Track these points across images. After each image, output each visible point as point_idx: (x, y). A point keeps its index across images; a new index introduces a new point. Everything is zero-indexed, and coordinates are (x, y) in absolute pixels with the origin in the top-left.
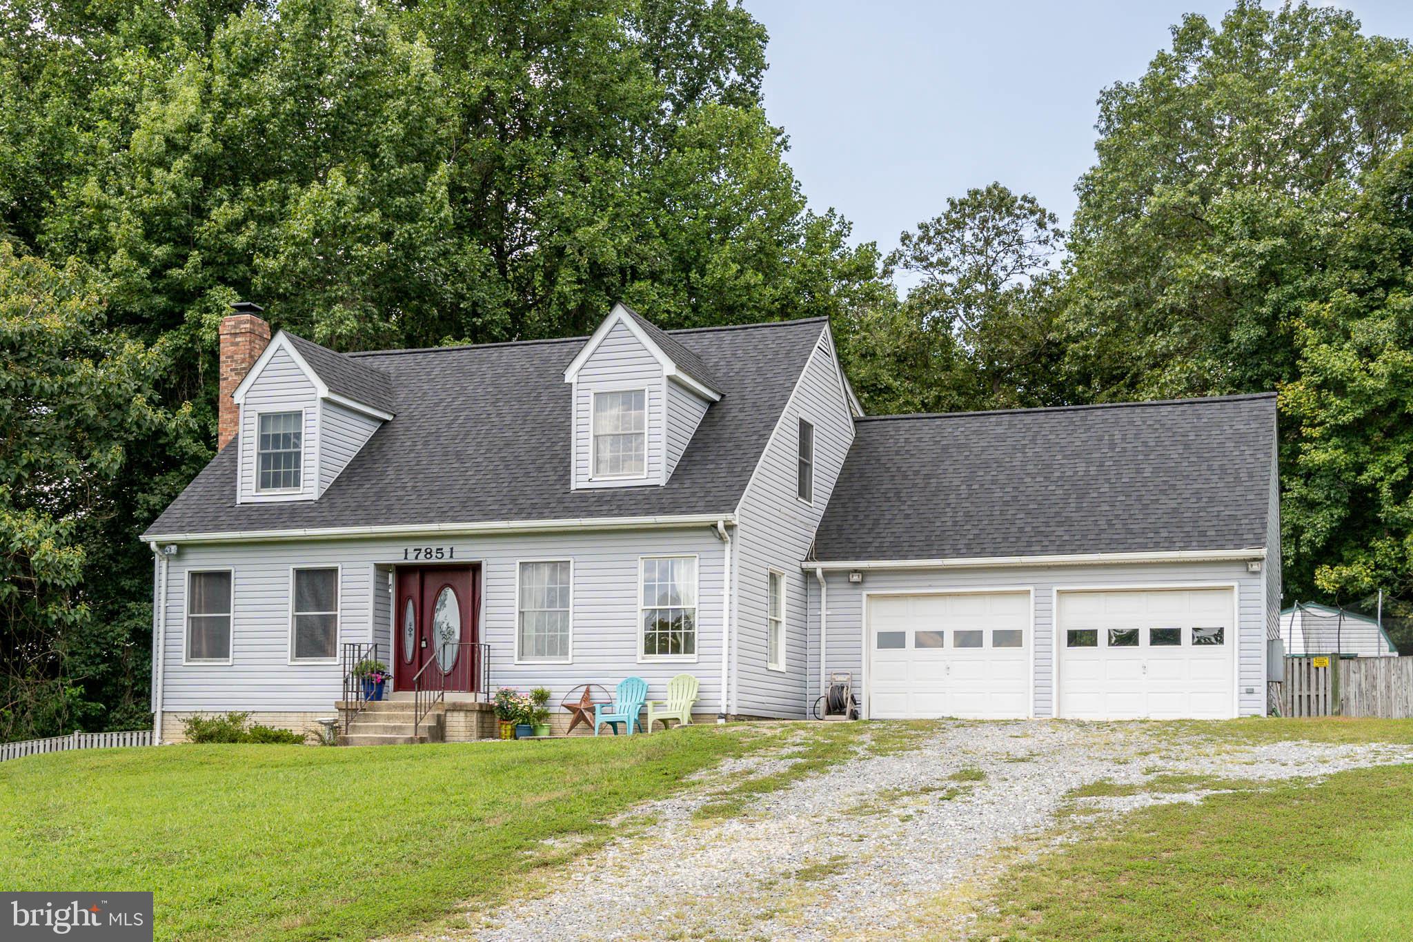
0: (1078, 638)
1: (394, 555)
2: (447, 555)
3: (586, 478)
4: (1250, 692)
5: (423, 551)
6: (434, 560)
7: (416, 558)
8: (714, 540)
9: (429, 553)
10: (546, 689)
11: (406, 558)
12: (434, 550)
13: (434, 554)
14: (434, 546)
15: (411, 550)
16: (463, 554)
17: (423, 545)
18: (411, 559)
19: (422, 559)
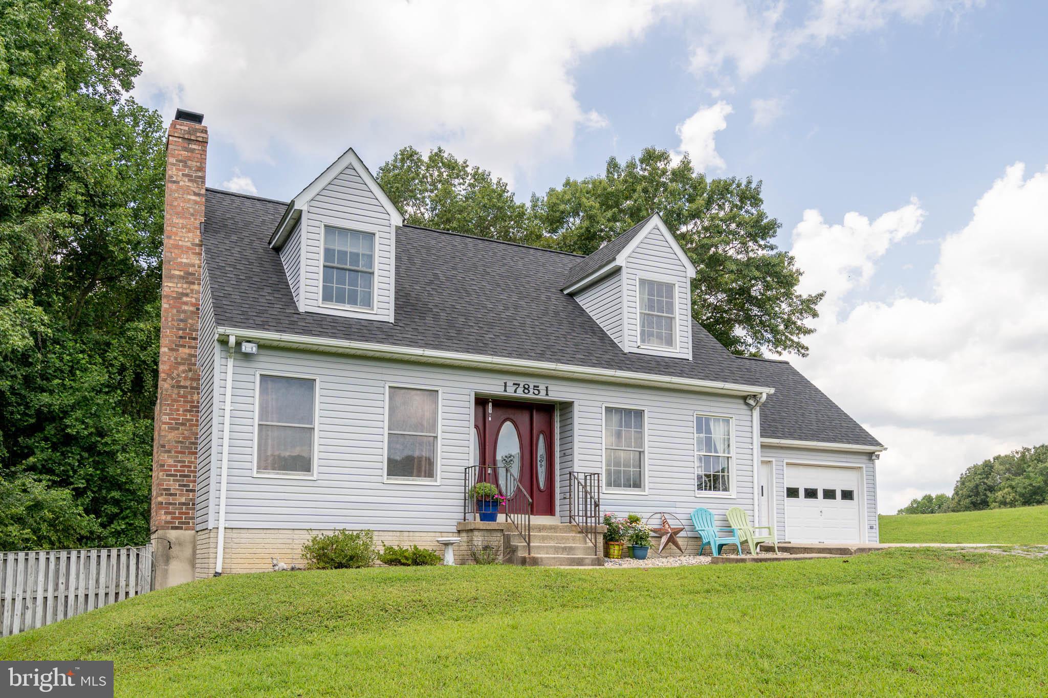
0: (792, 493)
1: (494, 387)
2: (543, 393)
3: (634, 345)
4: (871, 528)
5: (521, 386)
6: (530, 396)
7: (515, 392)
8: (745, 407)
9: (526, 388)
10: (639, 515)
11: (505, 391)
12: (531, 386)
13: (532, 391)
14: (532, 382)
15: (510, 384)
16: (557, 393)
17: (522, 381)
18: (510, 392)
19: (520, 393)
